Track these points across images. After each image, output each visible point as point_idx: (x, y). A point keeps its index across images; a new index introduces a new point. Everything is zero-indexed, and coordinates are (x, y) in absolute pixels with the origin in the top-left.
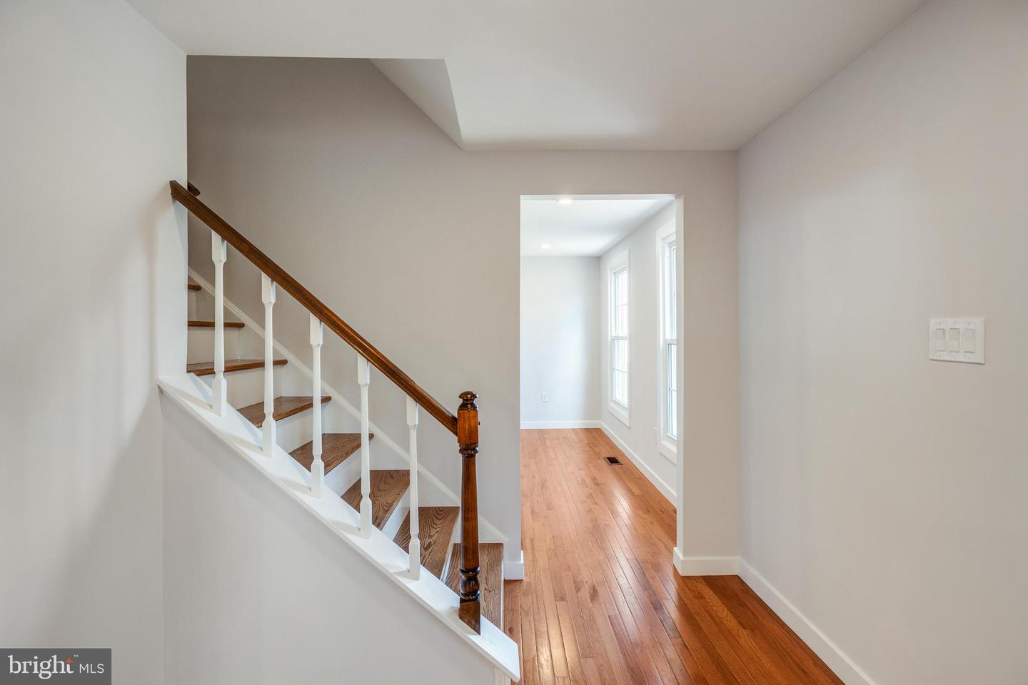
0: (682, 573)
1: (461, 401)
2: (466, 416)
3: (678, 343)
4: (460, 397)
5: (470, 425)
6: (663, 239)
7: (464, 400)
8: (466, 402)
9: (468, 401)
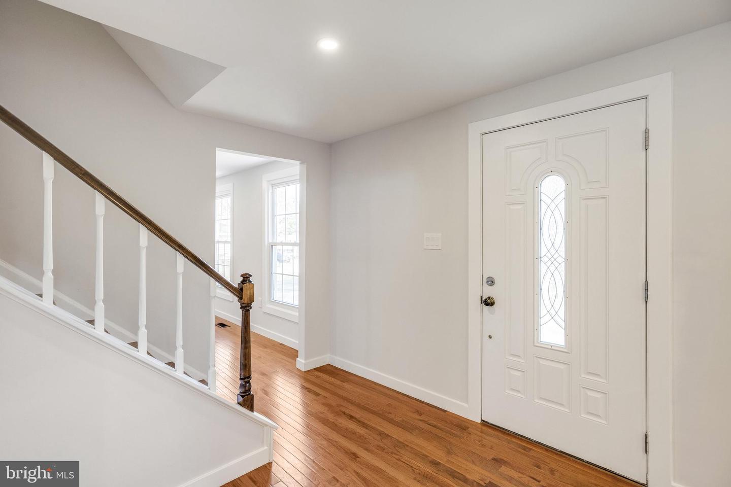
0: (303, 369)
1: (241, 279)
2: (248, 287)
3: (300, 245)
4: (242, 276)
5: (250, 292)
6: (268, 181)
7: (244, 278)
8: (246, 279)
9: (246, 278)
